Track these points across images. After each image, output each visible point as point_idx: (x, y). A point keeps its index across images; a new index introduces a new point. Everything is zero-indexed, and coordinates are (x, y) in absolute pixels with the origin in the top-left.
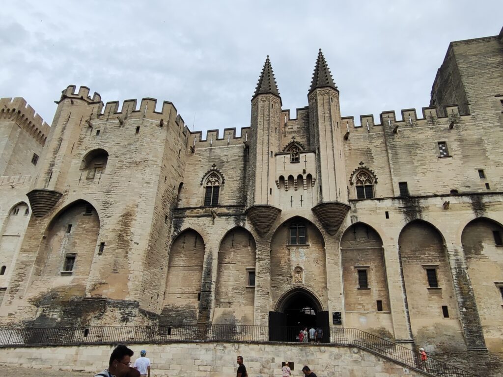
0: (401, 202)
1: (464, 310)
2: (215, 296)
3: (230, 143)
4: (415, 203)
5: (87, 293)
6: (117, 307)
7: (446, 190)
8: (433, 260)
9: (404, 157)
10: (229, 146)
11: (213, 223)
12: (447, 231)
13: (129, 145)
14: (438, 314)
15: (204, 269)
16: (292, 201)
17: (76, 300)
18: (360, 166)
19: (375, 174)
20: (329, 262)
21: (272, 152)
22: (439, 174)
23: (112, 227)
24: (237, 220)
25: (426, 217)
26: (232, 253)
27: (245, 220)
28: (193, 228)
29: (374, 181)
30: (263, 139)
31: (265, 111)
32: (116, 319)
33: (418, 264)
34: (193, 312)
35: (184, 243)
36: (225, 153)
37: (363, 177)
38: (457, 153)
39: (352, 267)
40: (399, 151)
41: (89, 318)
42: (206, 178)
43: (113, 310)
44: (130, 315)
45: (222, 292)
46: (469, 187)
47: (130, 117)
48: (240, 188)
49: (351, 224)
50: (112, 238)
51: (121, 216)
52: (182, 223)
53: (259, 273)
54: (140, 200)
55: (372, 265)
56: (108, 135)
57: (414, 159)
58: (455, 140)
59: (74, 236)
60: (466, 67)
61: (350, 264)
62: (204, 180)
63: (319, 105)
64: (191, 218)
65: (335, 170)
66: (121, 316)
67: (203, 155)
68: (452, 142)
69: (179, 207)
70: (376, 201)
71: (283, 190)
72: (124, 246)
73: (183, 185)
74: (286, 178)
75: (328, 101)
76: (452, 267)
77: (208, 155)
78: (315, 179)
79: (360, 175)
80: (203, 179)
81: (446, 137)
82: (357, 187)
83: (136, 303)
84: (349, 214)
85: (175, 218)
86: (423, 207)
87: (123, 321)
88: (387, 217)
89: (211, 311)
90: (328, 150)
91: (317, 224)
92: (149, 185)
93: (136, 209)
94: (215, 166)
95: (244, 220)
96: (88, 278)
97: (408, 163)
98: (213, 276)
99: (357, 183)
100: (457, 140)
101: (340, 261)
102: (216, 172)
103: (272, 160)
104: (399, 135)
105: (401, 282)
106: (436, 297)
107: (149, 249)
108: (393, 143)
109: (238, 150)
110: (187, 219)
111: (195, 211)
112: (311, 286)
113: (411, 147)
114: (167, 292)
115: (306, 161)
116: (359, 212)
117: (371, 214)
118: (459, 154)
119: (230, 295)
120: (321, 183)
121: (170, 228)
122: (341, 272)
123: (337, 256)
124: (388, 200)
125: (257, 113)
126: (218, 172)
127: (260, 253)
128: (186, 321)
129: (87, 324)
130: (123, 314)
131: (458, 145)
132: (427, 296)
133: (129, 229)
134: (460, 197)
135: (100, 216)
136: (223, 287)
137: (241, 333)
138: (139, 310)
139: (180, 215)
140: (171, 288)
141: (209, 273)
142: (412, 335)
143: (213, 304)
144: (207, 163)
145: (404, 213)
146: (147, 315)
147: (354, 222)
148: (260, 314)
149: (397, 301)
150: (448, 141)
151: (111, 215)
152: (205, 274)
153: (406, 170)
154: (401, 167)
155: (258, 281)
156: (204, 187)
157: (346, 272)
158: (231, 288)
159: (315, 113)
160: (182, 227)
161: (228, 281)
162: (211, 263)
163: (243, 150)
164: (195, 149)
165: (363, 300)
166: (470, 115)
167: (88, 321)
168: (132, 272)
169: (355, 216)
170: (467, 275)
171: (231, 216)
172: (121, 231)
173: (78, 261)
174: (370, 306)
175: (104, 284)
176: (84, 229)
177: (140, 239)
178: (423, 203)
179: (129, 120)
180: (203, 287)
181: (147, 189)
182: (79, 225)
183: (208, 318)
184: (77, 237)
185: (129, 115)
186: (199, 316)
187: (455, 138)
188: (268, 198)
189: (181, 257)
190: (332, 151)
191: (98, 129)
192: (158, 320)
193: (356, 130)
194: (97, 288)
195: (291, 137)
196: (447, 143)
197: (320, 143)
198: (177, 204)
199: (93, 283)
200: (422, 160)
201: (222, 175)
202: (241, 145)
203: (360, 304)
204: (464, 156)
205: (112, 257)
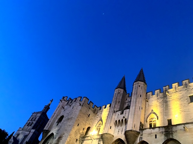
9: (170, 106)
11: (92, 143)
13: (69, 113)
16: (119, 131)
21: (115, 111)
22: (188, 113)
23: (55, 142)
24: (99, 141)
25: (175, 137)
31: (116, 95)
36: (105, 114)
40: (169, 103)
49: (139, 142)
51: (58, 138)
54: (65, 132)
56: (66, 111)
67: (99, 116)
69: (85, 136)
71: (116, 126)
73: (90, 128)
74: (117, 121)
78: (127, 121)
80: (97, 124)
82: (150, 124)
84: (139, 137)
85: (82, 141)
86: (174, 131)
88: (156, 137)
90: (133, 107)
93: (63, 136)
95: (101, 141)
99: (150, 122)
103: (114, 114)
104: (170, 96)
110: (85, 141)
115: (126, 113)
116: (144, 135)
117: (148, 136)
124: (157, 128)
133: (59, 143)
144: (99, 119)
145: (164, 135)
153: (171, 112)
154: (169, 111)
156: (96, 128)
164: (97, 113)
169: (141, 138)
171: (98, 139)
178: (174, 129)
179: (72, 105)
185: (73, 103)
188: (108, 130)
193: (152, 97)
195: (127, 104)
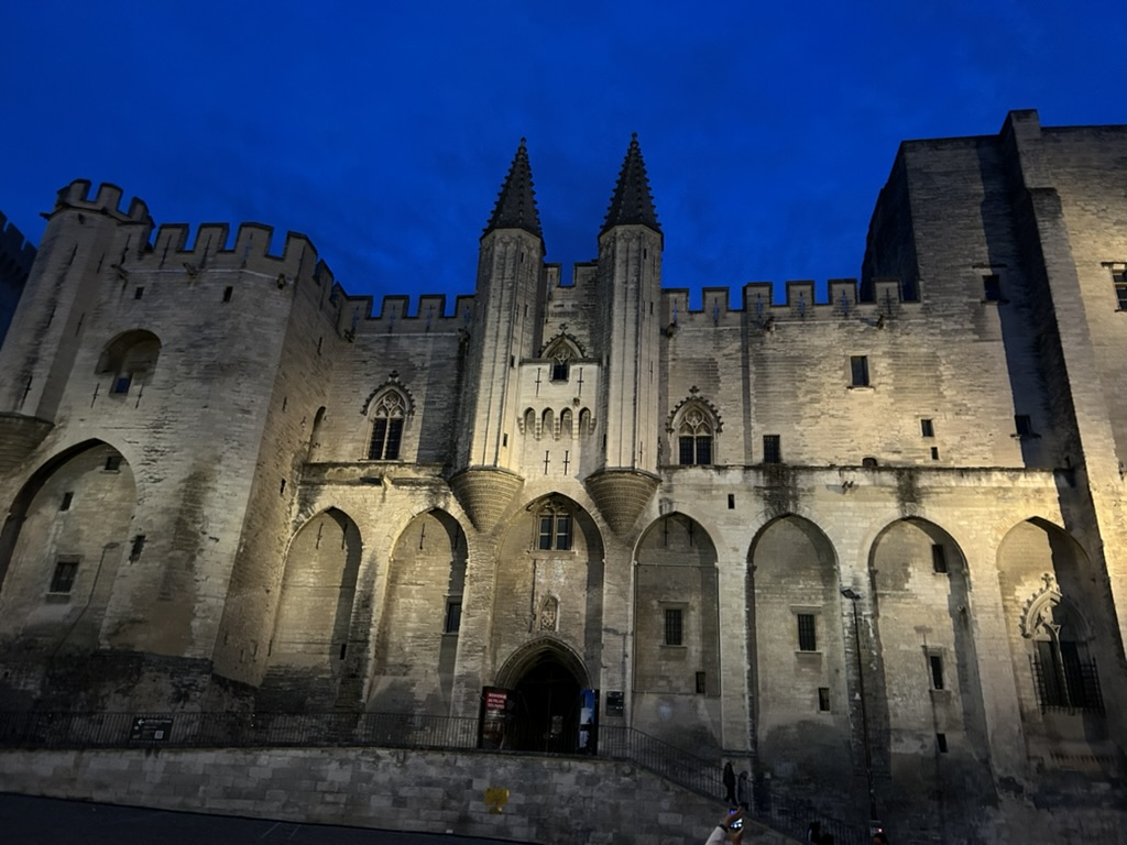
0: (761, 478)
1: (858, 696)
2: (376, 651)
3: (432, 328)
4: (788, 478)
5: (101, 642)
6: (165, 670)
7: (854, 456)
8: (813, 597)
9: (778, 382)
10: (429, 334)
11: (383, 500)
12: (844, 541)
13: (208, 325)
14: (808, 703)
15: (357, 594)
16: (547, 462)
17: (77, 654)
18: (690, 395)
19: (718, 415)
20: (609, 590)
21: (513, 359)
22: (843, 423)
23: (164, 503)
24: (434, 493)
25: (806, 510)
26: (419, 564)
27: (449, 496)
28: (340, 508)
29: (716, 428)
30: (498, 327)
31: (507, 266)
32: (161, 694)
33: (783, 603)
34: (328, 684)
35: (319, 537)
36: (419, 350)
37: (694, 419)
38: (884, 380)
39: (655, 603)
40: (772, 369)
41: (103, 693)
42: (374, 399)
43: (156, 677)
44: (194, 688)
45: (392, 643)
46: (899, 452)
47: (212, 263)
48: (446, 427)
49: (657, 515)
50: (163, 527)
51: (184, 481)
52: (316, 495)
53: (468, 607)
54: (226, 447)
55: (694, 600)
56: (161, 301)
57: (799, 388)
58: (884, 353)
59: (77, 518)
60: (925, 200)
61: (651, 595)
62: (371, 404)
63: (618, 262)
64: (334, 486)
65: (635, 404)
66: (174, 690)
67: (370, 350)
68: (876, 356)
69: (314, 460)
70: (713, 472)
71: (530, 436)
72: (187, 545)
73: (326, 413)
74: (538, 414)
75: (636, 255)
76: (845, 613)
77: (383, 351)
78: (595, 420)
79: (691, 415)
80: (368, 401)
81: (867, 347)
82: (681, 439)
83: (206, 663)
84: (657, 496)
85: (303, 483)
86: (803, 490)
87: (178, 700)
88: (731, 505)
89: (367, 681)
90: (627, 361)
91: (594, 512)
92: (246, 416)
93: (217, 467)
94: (397, 376)
95: (446, 495)
96: (105, 609)
97: (786, 395)
98: (375, 610)
99: (682, 430)
100: (888, 353)
101: (632, 588)
102: (397, 390)
103: (512, 374)
104: (775, 336)
105: (745, 637)
106: (808, 670)
107: (241, 550)
108: (762, 352)
109: (447, 345)
110: (326, 487)
111: (347, 471)
112: (570, 638)
113: (797, 362)
114: (277, 640)
115: (581, 382)
116: (678, 490)
117: (699, 498)
118: (887, 384)
119: (407, 649)
120: (606, 429)
121: (292, 504)
122: (631, 612)
123: (625, 578)
124: (737, 471)
125: (491, 271)
126: (402, 388)
127: (474, 565)
128: (313, 702)
129: (100, 704)
130: (177, 686)
131: (889, 364)
132: (792, 668)
133: (199, 508)
134: (877, 474)
135: (137, 478)
136: (394, 633)
137: (422, 729)
138: (213, 678)
139: (315, 479)
140: (285, 631)
141: (367, 602)
142: (755, 743)
143: (370, 668)
144: (380, 369)
145: (765, 499)
146: (231, 689)
147: (665, 512)
148: (464, 690)
149: (734, 675)
150: (872, 356)
151: (162, 477)
152: (358, 604)
153: (781, 410)
154: (772, 403)
155: (466, 623)
156: (370, 420)
157: (642, 611)
158: (410, 634)
159: (608, 280)
160: (317, 505)
161: (406, 619)
162: (373, 582)
163: (457, 345)
164: (357, 335)
165: (669, 670)
166: (919, 302)
167: (103, 698)
168: (201, 599)
169: (667, 499)
170: (871, 630)
171: (420, 484)
172: (181, 511)
173: (84, 571)
174: (681, 683)
175: (140, 622)
176: (101, 503)
177: (222, 530)
179: (210, 271)
180: (352, 632)
181: (244, 425)
182: (89, 495)
183: (359, 696)
184: (85, 520)
185: (210, 259)
186: (341, 692)
187: (886, 350)
188: (497, 454)
189: (311, 567)
190: (633, 364)
191: (140, 286)
192: (252, 698)
193: (692, 320)
194: (124, 630)
195: (558, 325)
196: (868, 358)
197: (613, 345)
198: (310, 454)
199: (117, 621)
200: (815, 392)
201: (409, 396)
202: (454, 334)
203: (663, 678)
204: (896, 388)
205: (159, 567)
